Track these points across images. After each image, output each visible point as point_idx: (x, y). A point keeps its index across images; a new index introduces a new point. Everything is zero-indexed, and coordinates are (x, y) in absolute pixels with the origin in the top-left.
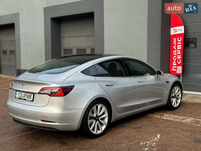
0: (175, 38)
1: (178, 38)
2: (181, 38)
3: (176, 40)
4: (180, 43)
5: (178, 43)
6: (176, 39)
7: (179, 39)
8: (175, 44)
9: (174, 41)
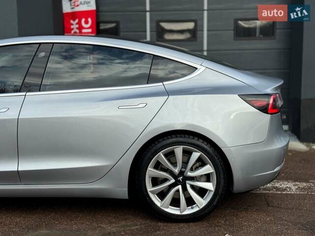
0: (74, 20)
1: (83, 20)
2: (90, 20)
3: (79, 23)
4: (90, 30)
5: (84, 31)
6: (77, 21)
7: (87, 22)
9: (72, 27)
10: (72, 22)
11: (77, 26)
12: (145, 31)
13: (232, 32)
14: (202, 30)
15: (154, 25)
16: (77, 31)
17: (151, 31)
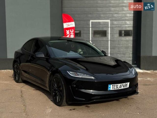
1: (71, 30)
2: (73, 30)
5: (71, 34)
6: (69, 30)
8: (68, 35)
9: (67, 32)
10: (67, 31)
11: (69, 32)
12: (90, 34)
13: (118, 34)
14: (108, 34)
15: (93, 32)
16: (69, 34)
17: (92, 34)
